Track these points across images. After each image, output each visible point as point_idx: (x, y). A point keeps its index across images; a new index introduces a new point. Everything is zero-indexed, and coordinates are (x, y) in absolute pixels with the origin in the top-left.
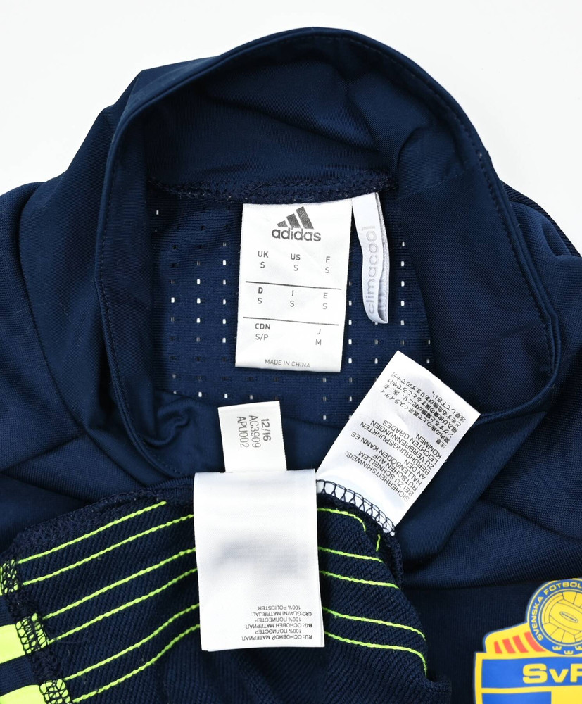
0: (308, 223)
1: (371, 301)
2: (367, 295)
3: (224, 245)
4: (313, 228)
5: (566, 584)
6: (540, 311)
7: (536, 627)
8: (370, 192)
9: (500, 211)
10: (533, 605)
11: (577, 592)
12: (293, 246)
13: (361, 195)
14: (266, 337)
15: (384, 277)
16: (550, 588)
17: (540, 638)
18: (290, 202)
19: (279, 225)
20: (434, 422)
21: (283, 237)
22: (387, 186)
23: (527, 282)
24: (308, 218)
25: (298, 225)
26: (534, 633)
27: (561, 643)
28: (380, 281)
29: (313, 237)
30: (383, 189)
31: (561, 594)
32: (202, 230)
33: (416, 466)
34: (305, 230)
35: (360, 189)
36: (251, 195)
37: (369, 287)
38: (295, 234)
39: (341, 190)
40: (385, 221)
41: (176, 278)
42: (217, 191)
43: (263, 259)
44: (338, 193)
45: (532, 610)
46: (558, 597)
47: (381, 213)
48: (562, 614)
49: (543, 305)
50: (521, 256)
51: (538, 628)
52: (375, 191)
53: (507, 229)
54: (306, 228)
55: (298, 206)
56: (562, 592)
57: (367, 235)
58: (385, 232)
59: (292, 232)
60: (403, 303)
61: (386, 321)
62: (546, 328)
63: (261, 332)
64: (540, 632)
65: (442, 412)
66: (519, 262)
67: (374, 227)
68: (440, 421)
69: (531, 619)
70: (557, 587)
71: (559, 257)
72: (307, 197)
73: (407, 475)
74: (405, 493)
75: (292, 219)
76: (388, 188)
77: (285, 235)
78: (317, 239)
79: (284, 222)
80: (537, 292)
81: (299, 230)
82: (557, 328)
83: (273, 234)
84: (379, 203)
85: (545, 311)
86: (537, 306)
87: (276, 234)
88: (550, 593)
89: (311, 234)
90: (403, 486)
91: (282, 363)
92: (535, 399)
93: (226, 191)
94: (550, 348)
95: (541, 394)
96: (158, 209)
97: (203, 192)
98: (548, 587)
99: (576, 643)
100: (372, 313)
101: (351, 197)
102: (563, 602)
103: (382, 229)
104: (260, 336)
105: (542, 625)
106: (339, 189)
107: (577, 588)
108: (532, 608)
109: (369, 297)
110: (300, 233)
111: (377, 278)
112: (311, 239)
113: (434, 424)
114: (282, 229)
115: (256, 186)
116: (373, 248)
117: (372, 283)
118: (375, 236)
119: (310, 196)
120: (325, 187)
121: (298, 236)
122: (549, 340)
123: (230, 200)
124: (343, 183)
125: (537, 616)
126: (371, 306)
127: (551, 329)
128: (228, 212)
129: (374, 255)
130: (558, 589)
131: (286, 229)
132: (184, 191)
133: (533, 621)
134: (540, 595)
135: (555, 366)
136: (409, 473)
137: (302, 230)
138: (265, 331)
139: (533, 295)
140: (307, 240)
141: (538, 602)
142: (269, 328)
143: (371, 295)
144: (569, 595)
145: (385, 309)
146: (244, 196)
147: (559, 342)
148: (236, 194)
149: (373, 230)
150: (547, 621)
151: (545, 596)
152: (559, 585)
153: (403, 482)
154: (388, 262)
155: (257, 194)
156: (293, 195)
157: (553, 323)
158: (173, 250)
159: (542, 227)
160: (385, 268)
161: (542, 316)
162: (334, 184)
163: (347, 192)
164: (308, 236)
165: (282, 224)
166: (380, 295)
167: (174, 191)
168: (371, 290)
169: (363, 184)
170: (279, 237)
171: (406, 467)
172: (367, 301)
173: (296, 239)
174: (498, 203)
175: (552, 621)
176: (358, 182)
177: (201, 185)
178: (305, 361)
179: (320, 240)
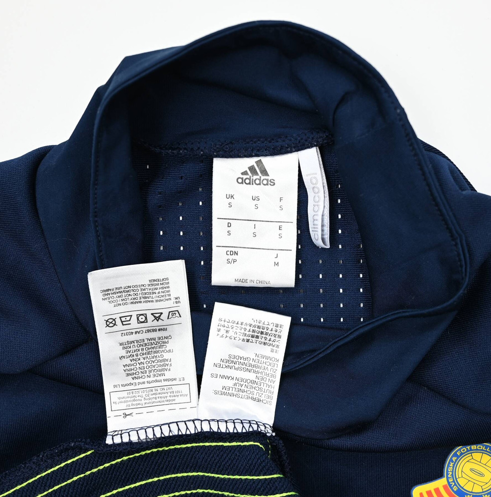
0: (265, 172)
1: (316, 231)
2: (313, 226)
3: (200, 189)
4: (268, 175)
5: (474, 447)
6: (451, 232)
7: (452, 480)
8: (312, 147)
9: (416, 155)
10: (449, 463)
11: (483, 453)
12: (254, 190)
13: (305, 149)
14: (235, 261)
15: (325, 212)
16: (462, 450)
17: (455, 489)
18: (250, 156)
19: (242, 174)
20: (263, 339)
21: (246, 183)
22: (325, 141)
23: (440, 210)
24: (264, 168)
25: (256, 174)
26: (450, 485)
27: (472, 492)
28: (323, 216)
29: (269, 183)
30: (322, 144)
31: (470, 455)
32: (181, 179)
33: (265, 376)
34: (263, 178)
35: (304, 145)
36: (219, 151)
37: (314, 220)
38: (255, 180)
39: (289, 146)
40: (324, 169)
41: (163, 216)
42: (192, 149)
43: (230, 200)
44: (287, 148)
45: (448, 468)
46: (468, 457)
47: (321, 163)
48: (472, 470)
49: (453, 228)
50: (434, 191)
51: (454, 481)
52: (316, 146)
53: (422, 169)
54: (263, 176)
55: (256, 159)
56: (471, 453)
57: (311, 180)
58: (324, 178)
59: (253, 179)
60: (340, 231)
61: (328, 247)
62: (456, 245)
63: (231, 257)
64: (455, 485)
65: (266, 329)
66: (432, 194)
67: (316, 174)
68: (267, 336)
69: (448, 474)
70: (467, 449)
71: (464, 192)
72: (263, 151)
73: (262, 386)
74: (267, 400)
75: (252, 169)
76: (326, 143)
77: (247, 181)
78: (272, 184)
79: (246, 171)
80: (448, 218)
81: (258, 177)
82: (465, 245)
83: (237, 181)
84: (320, 155)
85: (454, 232)
86: (448, 228)
87: (240, 181)
88: (462, 454)
89: (267, 180)
90: (263, 396)
91: (248, 281)
92: (451, 301)
93: (199, 148)
94: (460, 260)
95: (456, 297)
96: (148, 164)
97: (181, 149)
98: (460, 449)
99: (483, 492)
100: (317, 240)
101: (297, 151)
102: (472, 461)
103: (322, 175)
104: (230, 261)
105: (456, 479)
106: (288, 145)
107: (482, 450)
108: (449, 466)
109: (314, 228)
110: (259, 179)
111: (320, 213)
112: (267, 184)
113: (263, 340)
114: (245, 177)
115: (223, 144)
116: (316, 190)
117: (316, 217)
118: (317, 180)
119: (266, 150)
120: (277, 144)
121: (258, 182)
122: (459, 255)
123: (202, 155)
124: (291, 140)
125: (452, 472)
126: (316, 235)
127: (460, 246)
128: (201, 164)
129: (317, 195)
130: (468, 451)
131: (248, 177)
132: (166, 149)
133: (449, 476)
134: (454, 456)
135: (466, 275)
136: (262, 384)
137: (260, 177)
138: (234, 257)
139: (444, 220)
140: (264, 185)
141: (452, 461)
142: (237, 254)
143: (316, 226)
144: (477, 456)
145: (327, 237)
146: (213, 152)
147: (467, 255)
148: (207, 151)
149: (315, 176)
150: (460, 476)
151: (458, 457)
152: (468, 447)
153: (262, 392)
154: (328, 201)
155: (223, 150)
156: (252, 150)
157: (461, 241)
158: (159, 196)
159: (449, 170)
160: (326, 205)
161: (452, 236)
162: (284, 141)
163: (294, 147)
164: (265, 182)
165: (245, 173)
166: (323, 226)
167: (158, 150)
168: (316, 222)
169: (306, 140)
170: (242, 183)
171: (259, 381)
172: (313, 231)
173: (256, 184)
174: (414, 149)
175: (464, 475)
176: (302, 139)
177: (179, 144)
178: (267, 280)
179: (274, 184)
